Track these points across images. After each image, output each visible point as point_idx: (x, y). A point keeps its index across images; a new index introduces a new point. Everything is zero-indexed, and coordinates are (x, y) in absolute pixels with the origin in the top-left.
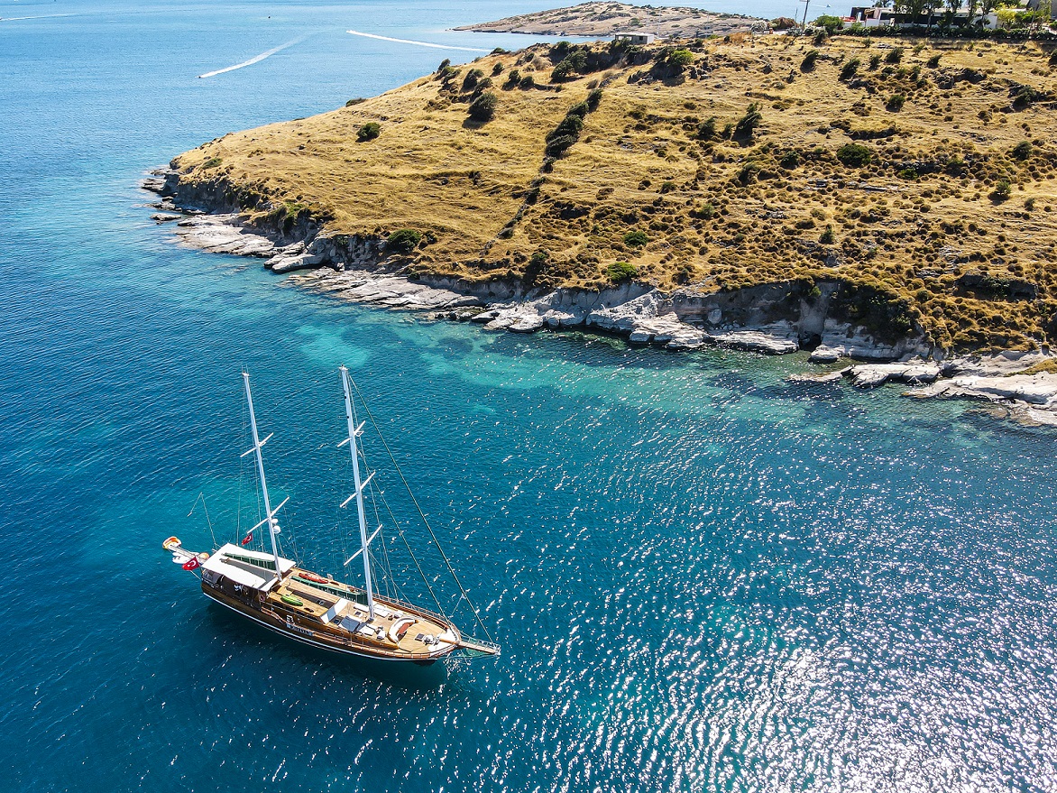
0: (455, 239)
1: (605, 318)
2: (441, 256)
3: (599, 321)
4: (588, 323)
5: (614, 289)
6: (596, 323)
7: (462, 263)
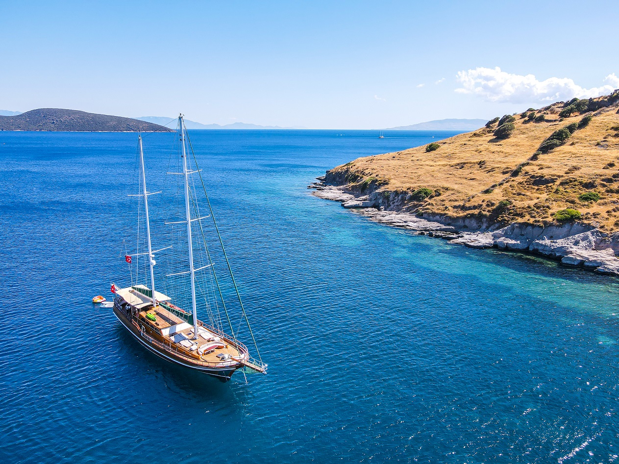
0: (452, 194)
1: (545, 246)
2: (440, 202)
3: (540, 248)
4: (531, 249)
5: (557, 226)
6: (537, 250)
7: (451, 206)
